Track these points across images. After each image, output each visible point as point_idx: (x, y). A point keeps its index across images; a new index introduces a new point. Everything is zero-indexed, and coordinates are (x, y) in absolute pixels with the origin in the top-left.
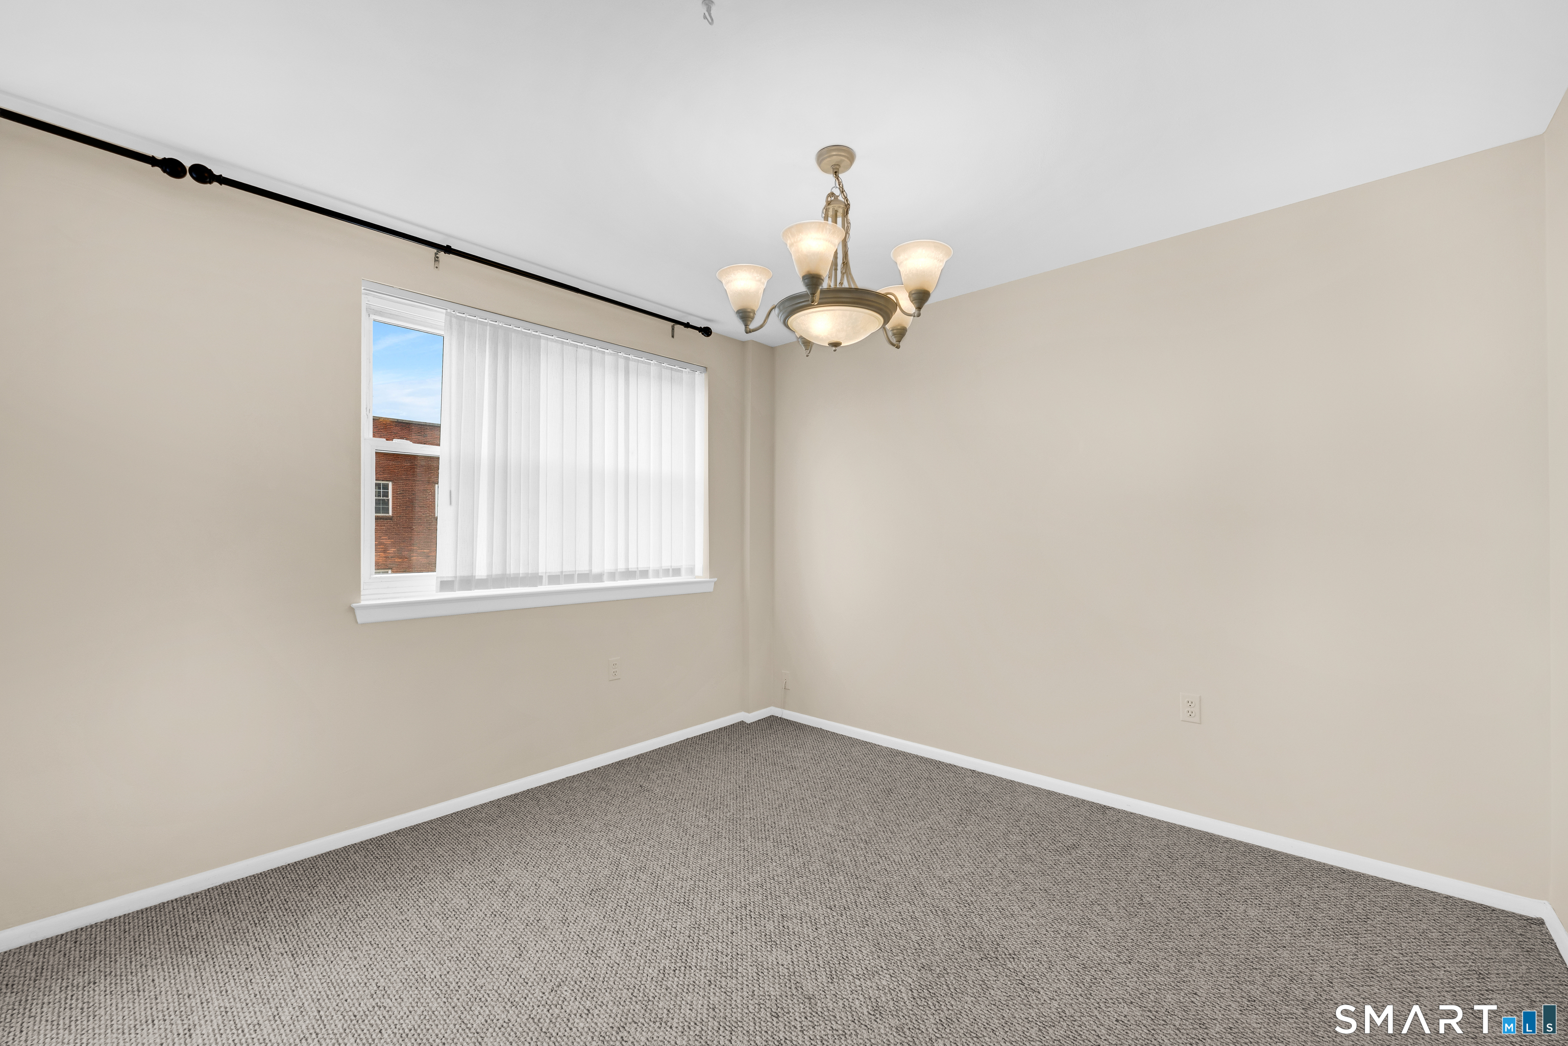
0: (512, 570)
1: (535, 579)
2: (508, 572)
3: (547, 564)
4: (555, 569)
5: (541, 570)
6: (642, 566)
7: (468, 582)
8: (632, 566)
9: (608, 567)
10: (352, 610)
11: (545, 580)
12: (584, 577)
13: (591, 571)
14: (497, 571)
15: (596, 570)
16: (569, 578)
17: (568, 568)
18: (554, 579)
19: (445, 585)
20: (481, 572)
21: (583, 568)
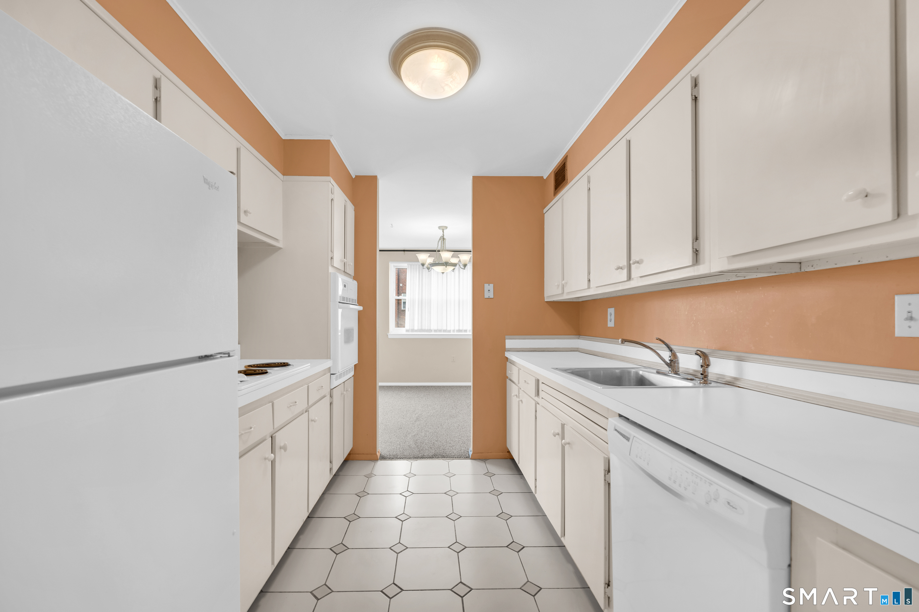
0: (424, 328)
1: (430, 331)
2: (423, 328)
3: (434, 327)
4: (436, 328)
5: (432, 328)
6: (465, 328)
7: (413, 330)
8: (461, 328)
9: (452, 329)
10: (388, 335)
11: (433, 331)
12: (445, 331)
13: (447, 329)
14: (420, 328)
15: (448, 329)
16: (440, 331)
17: (440, 328)
18: (435, 331)
19: (407, 331)
20: (416, 328)
21: (445, 328)
